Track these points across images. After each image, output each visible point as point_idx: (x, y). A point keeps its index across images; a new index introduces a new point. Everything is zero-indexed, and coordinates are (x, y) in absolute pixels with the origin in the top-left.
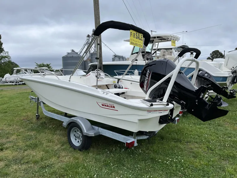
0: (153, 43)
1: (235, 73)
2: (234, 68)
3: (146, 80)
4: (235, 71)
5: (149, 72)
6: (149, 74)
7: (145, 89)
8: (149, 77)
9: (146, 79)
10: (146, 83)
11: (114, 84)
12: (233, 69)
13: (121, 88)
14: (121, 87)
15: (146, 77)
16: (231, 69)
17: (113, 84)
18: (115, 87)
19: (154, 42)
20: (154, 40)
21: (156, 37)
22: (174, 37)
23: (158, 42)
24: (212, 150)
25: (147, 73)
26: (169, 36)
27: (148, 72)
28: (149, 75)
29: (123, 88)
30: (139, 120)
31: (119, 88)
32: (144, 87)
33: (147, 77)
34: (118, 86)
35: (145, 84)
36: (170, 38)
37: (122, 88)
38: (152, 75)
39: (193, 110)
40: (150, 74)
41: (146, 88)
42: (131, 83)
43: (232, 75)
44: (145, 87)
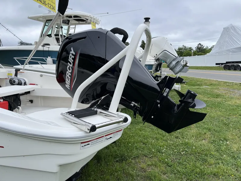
0: (68, 24)
1: (158, 61)
2: (158, 55)
3: (70, 70)
4: (159, 58)
5: (74, 53)
6: (73, 57)
7: (68, 86)
8: (74, 63)
9: (68, 67)
10: (70, 74)
11: (10, 78)
12: (156, 56)
13: (23, 84)
14: (23, 82)
15: (69, 64)
16: (155, 57)
17: (7, 77)
18: (12, 83)
19: (70, 24)
20: (70, 21)
21: (73, 17)
22: (94, 19)
23: (75, 24)
24: (170, 166)
25: (71, 55)
26: (88, 17)
27: (71, 52)
28: (74, 59)
29: (27, 83)
30: (60, 166)
31: (20, 84)
32: (66, 82)
33: (71, 64)
34: (17, 81)
35: (68, 76)
36: (89, 19)
37: (25, 84)
38: (79, 58)
39: (152, 117)
40: (75, 56)
41: (70, 83)
42: (41, 76)
43: (156, 63)
44: (68, 82)
